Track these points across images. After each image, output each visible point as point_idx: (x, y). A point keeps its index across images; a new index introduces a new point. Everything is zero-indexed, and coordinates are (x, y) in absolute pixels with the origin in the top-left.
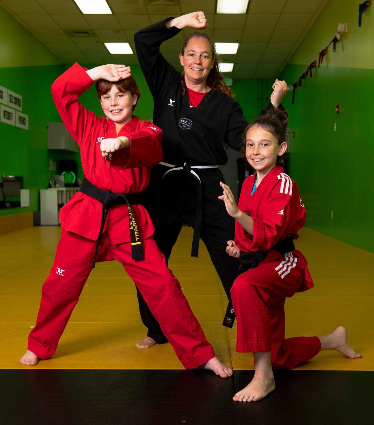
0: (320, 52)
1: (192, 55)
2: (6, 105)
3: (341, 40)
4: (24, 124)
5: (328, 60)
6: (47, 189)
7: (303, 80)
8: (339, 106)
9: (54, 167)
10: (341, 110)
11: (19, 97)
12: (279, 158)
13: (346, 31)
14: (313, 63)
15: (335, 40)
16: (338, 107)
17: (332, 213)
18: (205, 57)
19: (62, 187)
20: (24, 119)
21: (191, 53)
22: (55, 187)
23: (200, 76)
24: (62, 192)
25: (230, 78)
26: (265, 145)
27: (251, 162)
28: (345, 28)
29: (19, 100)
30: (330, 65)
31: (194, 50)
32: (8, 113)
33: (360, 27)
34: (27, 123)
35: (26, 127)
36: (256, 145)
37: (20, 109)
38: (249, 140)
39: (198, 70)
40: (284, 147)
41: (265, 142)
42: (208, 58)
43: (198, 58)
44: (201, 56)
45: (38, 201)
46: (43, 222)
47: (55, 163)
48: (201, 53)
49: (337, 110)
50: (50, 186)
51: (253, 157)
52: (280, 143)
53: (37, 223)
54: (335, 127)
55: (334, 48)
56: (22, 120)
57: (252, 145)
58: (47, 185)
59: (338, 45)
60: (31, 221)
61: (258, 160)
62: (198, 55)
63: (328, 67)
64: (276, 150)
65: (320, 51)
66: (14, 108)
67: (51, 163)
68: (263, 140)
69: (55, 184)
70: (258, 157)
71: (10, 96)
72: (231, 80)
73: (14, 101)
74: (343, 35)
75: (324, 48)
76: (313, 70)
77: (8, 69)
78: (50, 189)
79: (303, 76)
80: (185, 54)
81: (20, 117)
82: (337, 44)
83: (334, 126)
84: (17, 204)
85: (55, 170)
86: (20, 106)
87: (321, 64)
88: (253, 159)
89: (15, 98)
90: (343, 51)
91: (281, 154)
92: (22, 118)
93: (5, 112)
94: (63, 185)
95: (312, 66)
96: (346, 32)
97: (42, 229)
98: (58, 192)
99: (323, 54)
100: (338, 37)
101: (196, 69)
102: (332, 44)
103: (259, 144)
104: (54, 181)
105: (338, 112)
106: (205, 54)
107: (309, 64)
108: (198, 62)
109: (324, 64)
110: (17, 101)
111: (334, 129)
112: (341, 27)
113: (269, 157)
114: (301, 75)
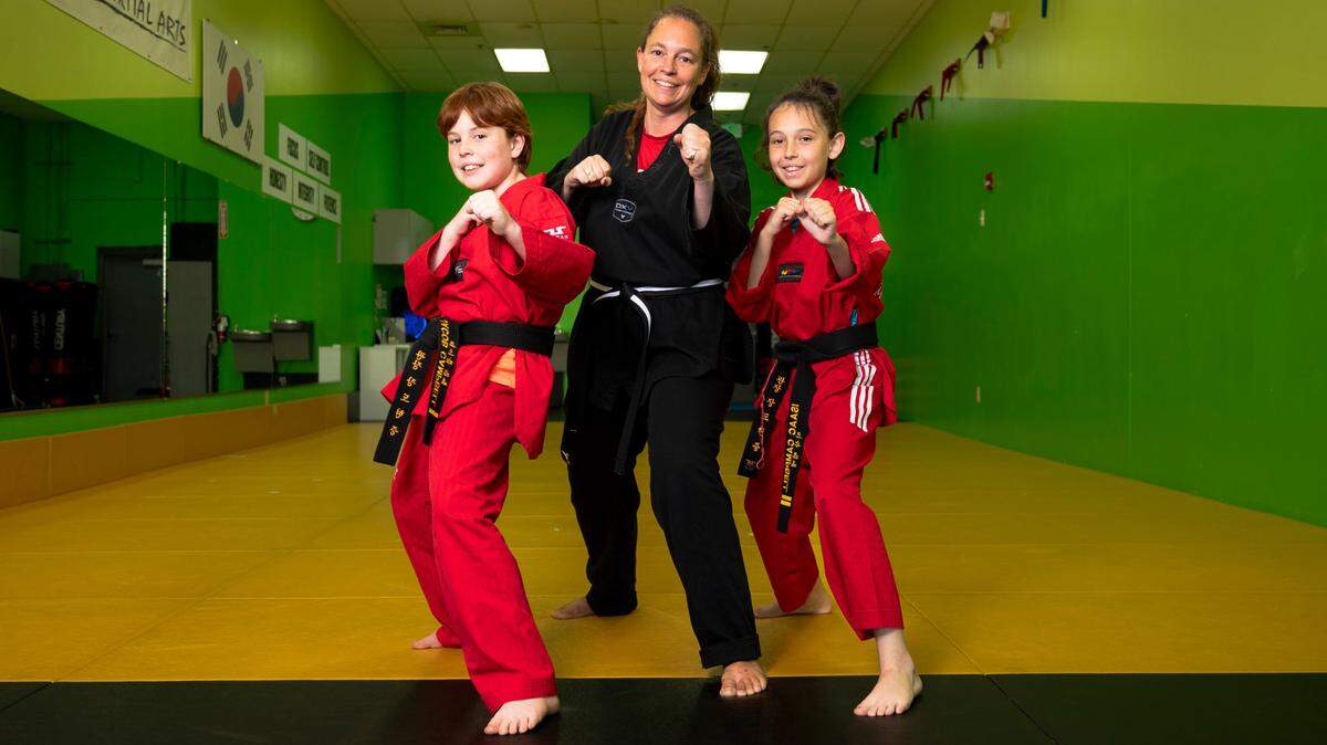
0: (944, 69)
1: (658, 53)
2: (302, 172)
3: (994, 46)
4: (334, 212)
5: (961, 84)
6: (372, 345)
7: (899, 126)
8: (993, 176)
9: (384, 300)
10: (997, 183)
11: (325, 155)
12: (830, 162)
13: (1008, 26)
14: (926, 92)
15: (982, 45)
16: (989, 177)
17: (978, 392)
18: (686, 60)
19: (400, 343)
20: (334, 201)
21: (658, 48)
22: (388, 342)
23: (671, 99)
24: (404, 351)
25: (737, 122)
26: (806, 139)
27: (779, 172)
28: (1006, 21)
29: (326, 162)
30: (967, 95)
31: (664, 43)
32: (307, 188)
33: (1044, 20)
34: (339, 210)
35: (337, 218)
36: (790, 140)
37: (327, 180)
38: (777, 132)
39: (667, 84)
40: (838, 141)
41: (806, 134)
42: (692, 62)
43: (669, 62)
44: (676, 56)
45: (355, 370)
46: (363, 415)
47: (385, 292)
48: (677, 51)
49: (988, 183)
50: (377, 341)
51: (786, 163)
52: (832, 136)
53: (353, 418)
54: (982, 219)
55: (981, 60)
56: (330, 203)
57: (780, 142)
58: (371, 340)
59: (989, 55)
60: (342, 410)
61: (794, 168)
62: (671, 55)
63: (961, 99)
64: (825, 150)
65: (945, 66)
66: (318, 177)
67: (380, 292)
68: (803, 130)
69: (387, 335)
70: (794, 162)
71: (311, 152)
72: (739, 126)
73: (316, 163)
74: (1000, 35)
75: (953, 61)
76: (926, 106)
77: (308, 98)
78: (376, 346)
79: (901, 119)
80: (647, 49)
81: (327, 197)
82: (985, 53)
83: (980, 216)
84: (312, 378)
85: (385, 307)
86: (327, 174)
87: (946, 94)
88: (784, 168)
89: (318, 157)
90: (999, 67)
91: (833, 156)
92: (330, 198)
93: (301, 185)
94: (403, 337)
95: (924, 96)
96: (1007, 31)
97: (362, 426)
98: (398, 351)
99: (950, 73)
100: (990, 38)
101: (663, 83)
102: (976, 52)
103: (795, 138)
104: (385, 330)
105: (990, 188)
106: (687, 55)
107: (918, 94)
108: (668, 70)
109: (952, 94)
110: (321, 165)
111: (980, 221)
112: (997, 20)
113: (813, 162)
114: (896, 116)
